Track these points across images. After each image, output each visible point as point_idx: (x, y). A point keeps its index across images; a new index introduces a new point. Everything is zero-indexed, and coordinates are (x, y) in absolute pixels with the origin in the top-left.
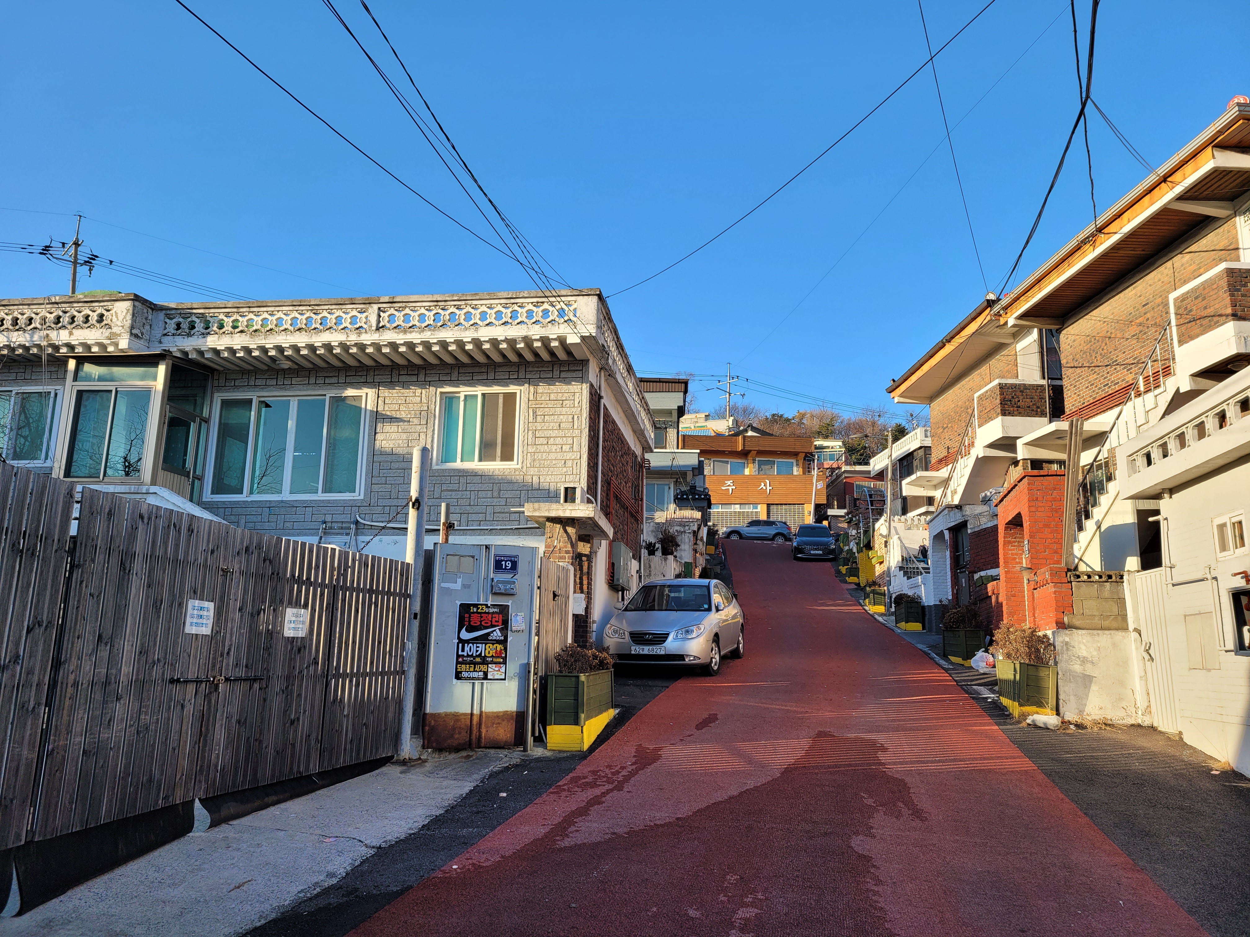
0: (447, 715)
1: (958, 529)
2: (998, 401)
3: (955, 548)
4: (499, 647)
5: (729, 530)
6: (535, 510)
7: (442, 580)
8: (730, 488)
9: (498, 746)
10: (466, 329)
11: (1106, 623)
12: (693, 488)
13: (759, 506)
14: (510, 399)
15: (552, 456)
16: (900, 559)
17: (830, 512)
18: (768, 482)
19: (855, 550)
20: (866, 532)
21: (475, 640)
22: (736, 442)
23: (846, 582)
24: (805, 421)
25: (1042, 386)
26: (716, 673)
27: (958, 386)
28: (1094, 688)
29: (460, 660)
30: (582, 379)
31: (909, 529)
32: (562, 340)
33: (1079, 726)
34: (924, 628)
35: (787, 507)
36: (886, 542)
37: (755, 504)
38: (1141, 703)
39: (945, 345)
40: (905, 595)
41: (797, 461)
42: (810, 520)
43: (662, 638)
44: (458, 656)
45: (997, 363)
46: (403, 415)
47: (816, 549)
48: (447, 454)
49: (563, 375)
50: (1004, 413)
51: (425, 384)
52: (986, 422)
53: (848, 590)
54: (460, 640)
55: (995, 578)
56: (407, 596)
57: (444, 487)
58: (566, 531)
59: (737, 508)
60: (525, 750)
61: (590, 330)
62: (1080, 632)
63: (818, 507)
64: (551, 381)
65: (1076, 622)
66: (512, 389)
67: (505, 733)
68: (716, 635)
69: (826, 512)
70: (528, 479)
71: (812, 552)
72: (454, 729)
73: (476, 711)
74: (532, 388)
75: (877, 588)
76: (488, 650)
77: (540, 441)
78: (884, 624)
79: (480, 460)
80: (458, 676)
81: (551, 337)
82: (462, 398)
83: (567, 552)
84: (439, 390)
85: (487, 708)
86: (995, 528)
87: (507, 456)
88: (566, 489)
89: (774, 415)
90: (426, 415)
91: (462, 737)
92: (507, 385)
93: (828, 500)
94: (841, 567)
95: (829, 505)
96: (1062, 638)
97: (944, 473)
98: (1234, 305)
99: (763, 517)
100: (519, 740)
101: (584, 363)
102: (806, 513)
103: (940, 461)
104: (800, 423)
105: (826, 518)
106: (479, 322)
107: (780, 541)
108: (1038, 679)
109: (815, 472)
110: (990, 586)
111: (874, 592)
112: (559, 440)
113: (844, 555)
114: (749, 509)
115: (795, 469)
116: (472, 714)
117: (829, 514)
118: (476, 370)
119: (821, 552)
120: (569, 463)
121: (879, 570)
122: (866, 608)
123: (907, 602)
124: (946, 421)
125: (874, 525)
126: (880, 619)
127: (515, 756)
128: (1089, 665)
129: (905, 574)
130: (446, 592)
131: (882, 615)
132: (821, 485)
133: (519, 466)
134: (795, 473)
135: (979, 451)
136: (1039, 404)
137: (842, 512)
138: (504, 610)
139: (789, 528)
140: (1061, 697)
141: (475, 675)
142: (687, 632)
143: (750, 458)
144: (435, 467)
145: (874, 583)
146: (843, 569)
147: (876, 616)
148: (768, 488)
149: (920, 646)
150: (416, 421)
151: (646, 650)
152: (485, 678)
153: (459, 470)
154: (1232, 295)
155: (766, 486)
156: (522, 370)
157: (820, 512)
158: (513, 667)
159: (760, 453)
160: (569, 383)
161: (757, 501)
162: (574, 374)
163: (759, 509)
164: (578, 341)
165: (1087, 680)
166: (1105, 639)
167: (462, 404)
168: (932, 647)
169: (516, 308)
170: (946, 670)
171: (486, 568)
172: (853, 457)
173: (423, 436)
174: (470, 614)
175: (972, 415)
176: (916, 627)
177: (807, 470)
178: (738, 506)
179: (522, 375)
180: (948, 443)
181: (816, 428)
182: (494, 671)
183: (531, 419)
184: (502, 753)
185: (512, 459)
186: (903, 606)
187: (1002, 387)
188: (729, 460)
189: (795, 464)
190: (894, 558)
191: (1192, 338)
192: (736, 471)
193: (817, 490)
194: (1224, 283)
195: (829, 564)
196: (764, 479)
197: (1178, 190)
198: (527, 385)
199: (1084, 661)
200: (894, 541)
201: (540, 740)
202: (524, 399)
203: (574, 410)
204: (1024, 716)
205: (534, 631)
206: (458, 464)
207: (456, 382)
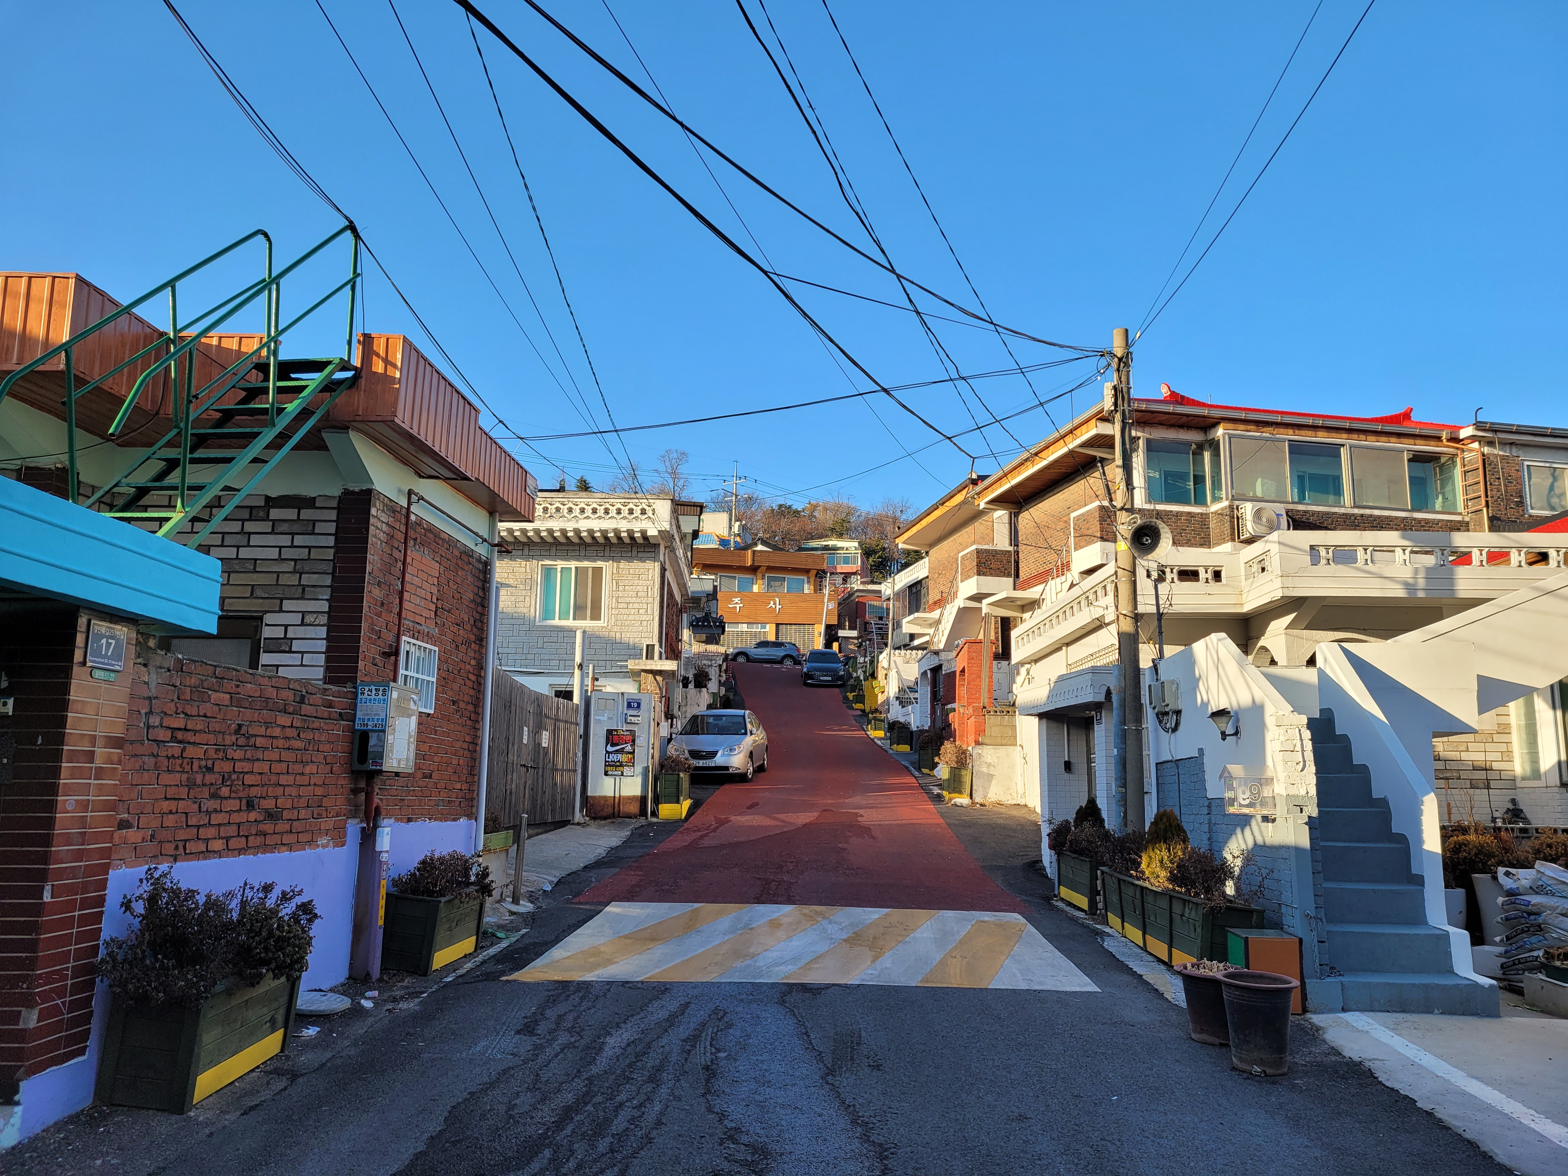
0: (600, 797)
1: (936, 670)
2: (975, 564)
3: (934, 684)
4: (630, 756)
5: (736, 651)
6: (636, 665)
7: (595, 715)
8: (738, 606)
9: (629, 816)
10: (569, 520)
11: (1004, 742)
12: (708, 615)
13: (768, 626)
14: (598, 572)
15: (631, 617)
16: (897, 690)
17: (841, 633)
18: (777, 600)
19: (862, 678)
20: (872, 662)
21: (617, 751)
22: (744, 556)
23: (852, 708)
24: (816, 514)
25: (1009, 552)
26: (750, 780)
27: (952, 539)
28: (994, 782)
29: (607, 764)
30: (655, 559)
31: (907, 662)
32: (643, 533)
33: (981, 805)
34: (911, 749)
35: (797, 627)
36: (886, 675)
37: (764, 624)
38: (1021, 791)
39: (938, 508)
40: (898, 722)
41: (808, 578)
42: (819, 644)
43: (713, 754)
44: (606, 762)
45: (978, 526)
46: (511, 582)
47: (825, 676)
48: (547, 613)
49: (640, 555)
50: (979, 573)
51: (528, 558)
52: (967, 579)
53: (853, 716)
54: (607, 752)
55: (954, 710)
56: (577, 724)
57: (546, 640)
58: (655, 679)
59: (744, 627)
60: (647, 818)
61: (666, 526)
62: (988, 747)
63: (829, 627)
64: (630, 559)
65: (986, 741)
66: (599, 564)
67: (634, 808)
68: (751, 752)
69: (837, 633)
70: (612, 634)
71: (822, 678)
72: (604, 805)
73: (617, 795)
74: (615, 564)
75: (878, 715)
76: (623, 758)
77: (622, 606)
78: (881, 747)
79: (574, 619)
80: (606, 774)
81: (635, 530)
82: (559, 570)
83: (656, 694)
84: (540, 563)
85: (624, 794)
86: (955, 672)
87: (596, 616)
88: (648, 646)
89: (780, 506)
90: (529, 582)
91: (609, 810)
92: (595, 561)
93: (839, 620)
94: (848, 694)
95: (841, 626)
96: (978, 750)
97: (936, 614)
98: (1102, 531)
99: (772, 638)
100: (643, 812)
101: (656, 546)
102: (816, 633)
103: (935, 603)
104: (812, 516)
105: (837, 639)
106: (579, 515)
107: (788, 663)
108: (960, 776)
109: (826, 591)
110: (951, 715)
111: (875, 719)
112: (636, 606)
113: (852, 681)
114: (756, 629)
115: (806, 586)
116: (614, 797)
117: (840, 635)
118: (571, 548)
119: (830, 678)
120: (645, 623)
121: (881, 698)
122: (868, 733)
123: (899, 728)
124: (941, 568)
125: (878, 657)
126: (879, 742)
127: (642, 820)
128: (992, 768)
129: (901, 703)
130: (599, 722)
131: (881, 739)
132: (832, 605)
133: (605, 625)
134: (806, 591)
135: (960, 602)
136: (1006, 567)
137: (854, 633)
138: (632, 733)
139: (798, 650)
140: (974, 788)
141: (616, 773)
142: (731, 750)
143: (759, 575)
144: (537, 624)
145: (876, 711)
146: (851, 696)
147: (876, 740)
148: (778, 607)
149: (903, 763)
150: (522, 587)
151: (701, 763)
152: (622, 775)
153: (557, 627)
154: (1101, 524)
155: (776, 605)
156: (607, 549)
157: (831, 635)
158: (639, 769)
159: (770, 569)
160: (644, 561)
161: (766, 620)
162: (649, 555)
163: (767, 629)
164: (656, 533)
165: (991, 777)
166: (1002, 751)
167: (559, 574)
168: (912, 763)
169: (608, 506)
170: (915, 777)
171: (622, 706)
172: (871, 560)
173: (527, 599)
174: (612, 735)
175: (957, 571)
176: (906, 748)
177: (819, 588)
178: (745, 625)
179: (607, 554)
180: (942, 588)
181: (829, 525)
182: (627, 771)
183: (614, 589)
184: (634, 821)
185: (600, 620)
186: (896, 731)
187: (978, 551)
188: (737, 575)
189: (806, 581)
190: (892, 689)
191: (1082, 547)
192: (744, 590)
193: (828, 610)
194: (1097, 515)
195: (837, 690)
196: (774, 597)
197: (1078, 441)
198: (611, 562)
199: (989, 765)
200: (893, 674)
201: (654, 814)
202: (609, 573)
203: (648, 582)
204: (951, 799)
205: (651, 746)
206: (557, 622)
207: (555, 557)
